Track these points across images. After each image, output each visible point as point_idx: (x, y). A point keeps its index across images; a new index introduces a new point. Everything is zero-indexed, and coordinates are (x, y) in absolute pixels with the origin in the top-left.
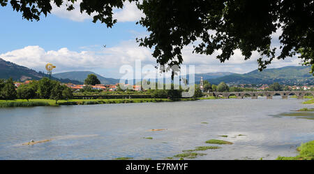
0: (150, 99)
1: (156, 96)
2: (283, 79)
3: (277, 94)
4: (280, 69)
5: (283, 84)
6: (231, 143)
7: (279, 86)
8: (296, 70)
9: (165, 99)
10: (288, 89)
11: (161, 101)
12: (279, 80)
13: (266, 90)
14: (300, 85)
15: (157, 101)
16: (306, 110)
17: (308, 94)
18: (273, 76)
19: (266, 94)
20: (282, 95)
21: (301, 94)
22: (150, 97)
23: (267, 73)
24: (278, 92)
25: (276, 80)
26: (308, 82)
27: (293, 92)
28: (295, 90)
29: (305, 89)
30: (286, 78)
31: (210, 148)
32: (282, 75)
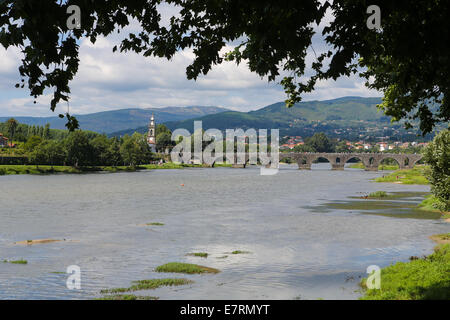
0: (25, 167)
1: (40, 160)
2: (337, 127)
3: (322, 160)
4: (330, 103)
5: (335, 136)
6: (216, 271)
7: (326, 143)
8: (363, 106)
9: (63, 168)
10: (346, 149)
11: (51, 172)
12: (327, 127)
13: (297, 149)
14: (371, 140)
15: (42, 172)
16: (383, 196)
17: (387, 161)
18: (315, 119)
19: (297, 158)
20: (332, 162)
21: (374, 161)
22: (24, 161)
23: (302, 112)
24: (323, 155)
25: (320, 128)
26: (389, 133)
27: (355, 155)
28: (361, 150)
29: (382, 149)
30: (342, 123)
31: (167, 284)
32: (334, 118)
